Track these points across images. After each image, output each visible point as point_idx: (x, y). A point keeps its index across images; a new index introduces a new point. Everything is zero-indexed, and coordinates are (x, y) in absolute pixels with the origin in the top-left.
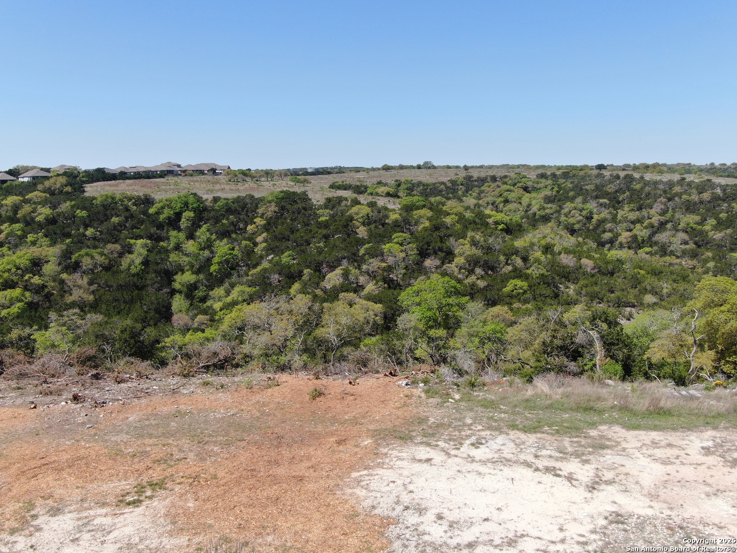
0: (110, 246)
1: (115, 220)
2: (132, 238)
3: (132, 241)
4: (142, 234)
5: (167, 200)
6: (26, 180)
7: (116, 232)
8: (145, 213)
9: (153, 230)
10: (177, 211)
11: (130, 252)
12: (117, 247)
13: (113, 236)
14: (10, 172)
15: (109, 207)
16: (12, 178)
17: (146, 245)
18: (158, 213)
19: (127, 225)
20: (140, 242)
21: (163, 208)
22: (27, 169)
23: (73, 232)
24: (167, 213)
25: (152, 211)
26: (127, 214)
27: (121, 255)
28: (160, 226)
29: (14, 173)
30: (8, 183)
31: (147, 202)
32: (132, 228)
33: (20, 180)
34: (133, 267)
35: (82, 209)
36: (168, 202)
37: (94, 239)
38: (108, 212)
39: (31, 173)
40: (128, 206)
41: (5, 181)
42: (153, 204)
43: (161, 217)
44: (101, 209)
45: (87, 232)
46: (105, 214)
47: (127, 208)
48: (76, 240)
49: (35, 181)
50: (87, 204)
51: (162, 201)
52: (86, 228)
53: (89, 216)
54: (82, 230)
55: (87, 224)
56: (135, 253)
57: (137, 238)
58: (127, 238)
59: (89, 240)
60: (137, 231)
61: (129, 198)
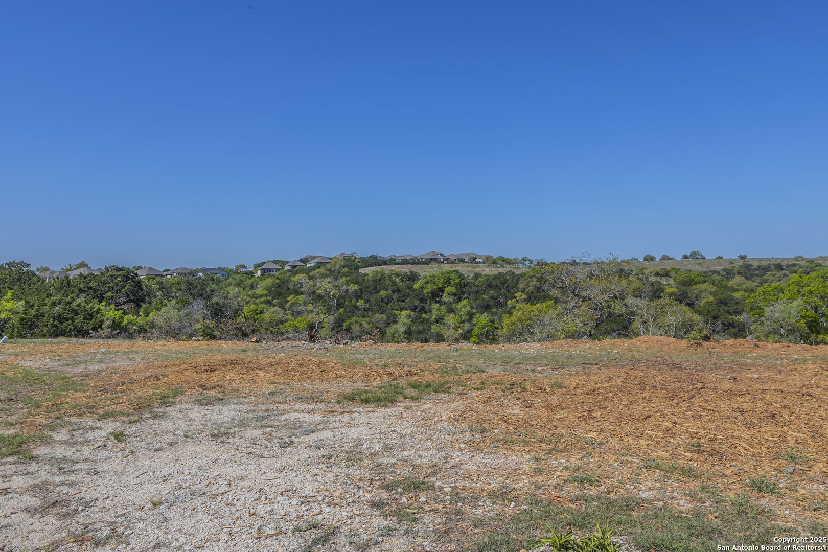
0: (377, 316)
1: (383, 293)
2: (397, 310)
3: (397, 313)
4: (406, 306)
5: (430, 276)
6: (312, 265)
7: (383, 304)
8: (410, 288)
9: (417, 303)
10: (440, 286)
11: (395, 322)
12: (385, 317)
13: (381, 306)
14: (301, 260)
15: (378, 282)
16: (303, 264)
17: (410, 316)
18: (422, 288)
19: (394, 298)
20: (404, 313)
21: (427, 283)
22: (313, 258)
23: (346, 303)
24: (430, 288)
25: (416, 286)
26: (395, 288)
27: (388, 324)
28: (423, 300)
29: (304, 261)
30: (298, 268)
31: (413, 277)
32: (398, 301)
33: (308, 266)
34: (396, 335)
35: (355, 284)
36: (432, 279)
37: (364, 309)
38: (378, 286)
39: (316, 260)
40: (395, 282)
41: (296, 266)
42: (418, 280)
43: (425, 291)
44: (371, 283)
45: (358, 304)
46: (375, 288)
47: (394, 283)
48: (348, 310)
49: (319, 265)
50: (360, 279)
51: (426, 277)
52: (357, 300)
53: (360, 290)
54: (353, 301)
55: (358, 297)
56: (400, 323)
57: (401, 310)
58: (393, 309)
59: (360, 309)
60: (402, 304)
61: (397, 275)
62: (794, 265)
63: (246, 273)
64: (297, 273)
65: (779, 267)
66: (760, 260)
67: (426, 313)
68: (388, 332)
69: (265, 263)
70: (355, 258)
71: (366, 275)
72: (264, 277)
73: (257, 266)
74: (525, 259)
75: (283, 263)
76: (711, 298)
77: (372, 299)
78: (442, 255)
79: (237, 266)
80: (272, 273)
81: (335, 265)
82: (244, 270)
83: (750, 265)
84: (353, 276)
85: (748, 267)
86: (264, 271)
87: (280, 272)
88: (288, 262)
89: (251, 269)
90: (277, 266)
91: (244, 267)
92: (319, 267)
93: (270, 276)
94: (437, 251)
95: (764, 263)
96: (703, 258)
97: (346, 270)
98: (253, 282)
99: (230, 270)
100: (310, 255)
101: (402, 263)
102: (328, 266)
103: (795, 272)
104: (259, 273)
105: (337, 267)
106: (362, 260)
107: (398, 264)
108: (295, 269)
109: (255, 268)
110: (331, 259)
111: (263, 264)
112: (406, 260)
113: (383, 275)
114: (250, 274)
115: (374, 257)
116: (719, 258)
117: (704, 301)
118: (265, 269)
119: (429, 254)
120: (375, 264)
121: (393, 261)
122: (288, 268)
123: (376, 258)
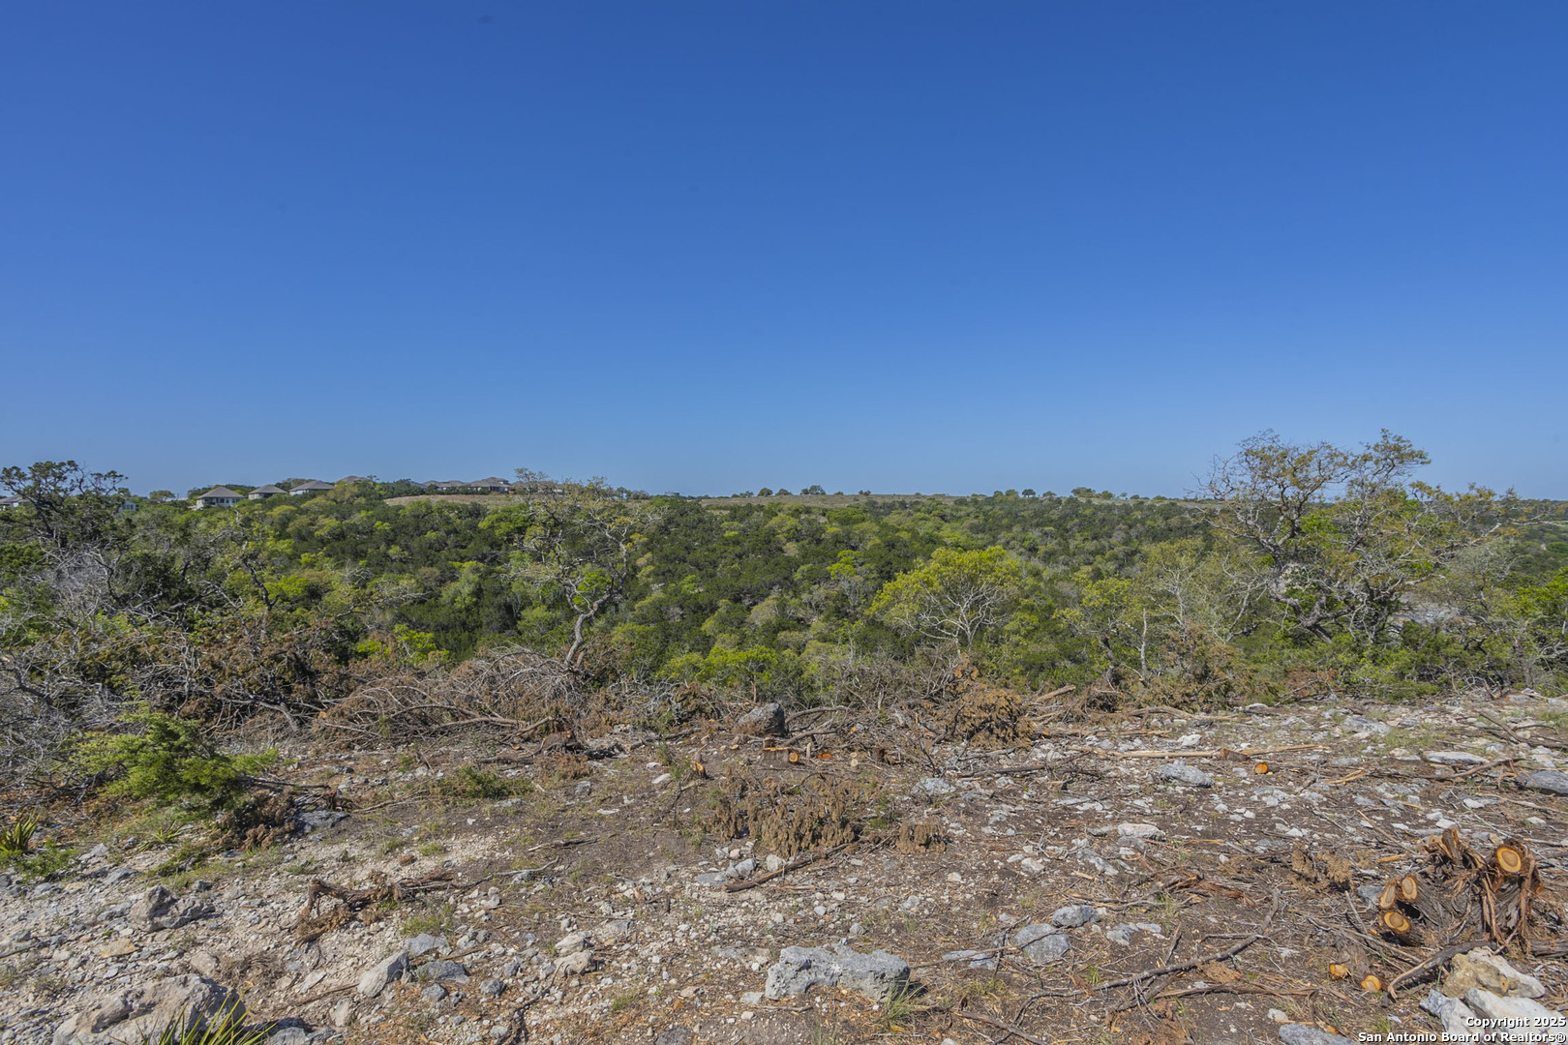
0: (425, 570)
1: (431, 535)
2: (456, 560)
3: (457, 564)
4: (470, 555)
5: (503, 511)
6: (300, 493)
7: (433, 552)
8: (474, 527)
9: (486, 549)
10: (520, 525)
11: (454, 579)
12: (436, 571)
13: (430, 554)
14: (278, 485)
15: (421, 520)
16: (282, 491)
17: (477, 570)
18: (492, 527)
19: (449, 542)
20: (467, 565)
21: (500, 520)
22: (300, 482)
23: (370, 551)
24: (504, 527)
25: (483, 524)
26: (450, 527)
27: (442, 582)
28: (495, 545)
29: (285, 486)
30: (274, 496)
31: (477, 513)
32: (456, 547)
33: (292, 494)
34: (458, 599)
35: (383, 521)
36: (506, 514)
37: (401, 560)
38: (421, 525)
39: (307, 486)
40: (449, 519)
41: (271, 494)
42: (485, 516)
43: (497, 532)
44: (411, 520)
45: (391, 552)
46: (417, 528)
47: (448, 521)
48: (374, 561)
49: (313, 494)
50: (391, 514)
51: (496, 512)
52: (388, 547)
53: (393, 530)
54: (383, 547)
55: (390, 542)
56: (463, 579)
57: (462, 559)
58: (448, 560)
59: (393, 561)
60: (463, 552)
61: (451, 508)
62: (917, 503)
63: (174, 504)
64: (273, 505)
65: (903, 505)
66: (883, 497)
67: (500, 564)
68: (443, 594)
69: (210, 489)
70: (375, 484)
71: (400, 507)
72: (211, 510)
73: (195, 494)
74: (621, 490)
75: (246, 490)
76: (878, 541)
77: (415, 544)
78: (506, 482)
79: (154, 494)
80: (225, 505)
81: (343, 492)
82: (169, 500)
83: (875, 503)
84: (379, 510)
85: (873, 504)
86: (209, 501)
87: (241, 502)
88: (253, 488)
89: (184, 499)
90: (235, 494)
91: (168, 494)
92: (314, 496)
93: (223, 509)
94: (498, 477)
95: (889, 501)
96: (824, 493)
97: (362, 500)
98: (188, 519)
99: (141, 499)
100: (294, 477)
101: (448, 493)
102: (331, 495)
103: (919, 510)
104: (200, 504)
105: (347, 496)
106: (386, 486)
107: (442, 494)
108: (270, 499)
109: (191, 497)
110: (333, 484)
111: (206, 490)
112: (454, 488)
113: (429, 507)
114: (184, 506)
115: (406, 483)
116: (839, 493)
117: (870, 544)
118: (211, 498)
119: (487, 480)
120: (407, 494)
121: (434, 489)
122: (256, 497)
123: (409, 485)
